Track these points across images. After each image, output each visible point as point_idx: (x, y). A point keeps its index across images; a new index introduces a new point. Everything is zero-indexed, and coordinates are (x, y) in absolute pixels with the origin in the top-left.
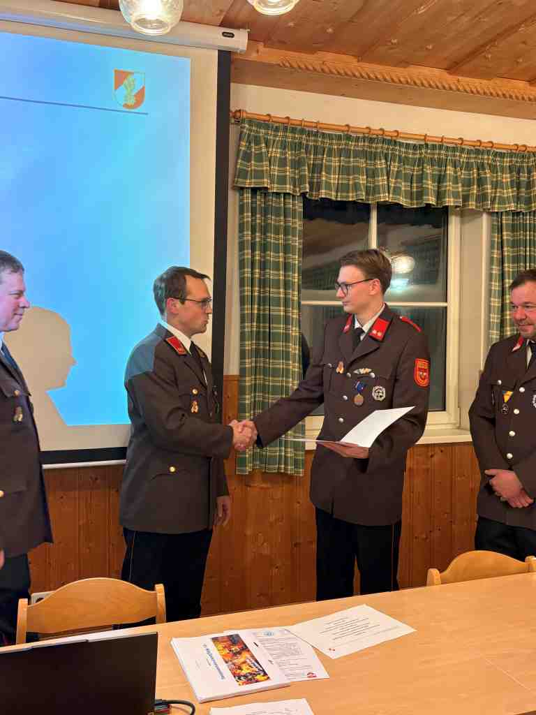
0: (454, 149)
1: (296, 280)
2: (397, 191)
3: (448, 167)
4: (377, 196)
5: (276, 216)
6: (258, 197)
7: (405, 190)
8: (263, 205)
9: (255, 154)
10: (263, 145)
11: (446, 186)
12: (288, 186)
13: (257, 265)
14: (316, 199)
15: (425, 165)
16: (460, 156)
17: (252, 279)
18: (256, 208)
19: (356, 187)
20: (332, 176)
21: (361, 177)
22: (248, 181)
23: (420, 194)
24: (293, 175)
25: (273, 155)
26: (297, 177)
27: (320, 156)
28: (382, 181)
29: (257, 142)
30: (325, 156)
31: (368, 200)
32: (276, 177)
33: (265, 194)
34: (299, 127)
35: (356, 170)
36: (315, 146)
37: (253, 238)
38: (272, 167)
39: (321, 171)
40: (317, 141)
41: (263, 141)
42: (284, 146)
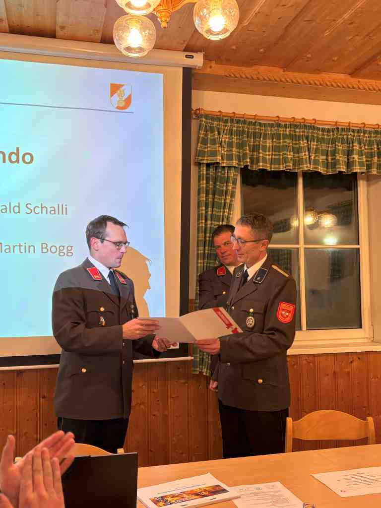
0: (359, 131)
2: (316, 162)
3: (355, 144)
4: (301, 166)
6: (211, 170)
7: (322, 162)
8: (214, 175)
9: (210, 139)
10: (216, 133)
11: (353, 158)
12: (234, 161)
14: (256, 169)
15: (337, 143)
16: (364, 136)
18: (209, 177)
19: (285, 160)
20: (267, 153)
21: (288, 153)
22: (206, 158)
23: (334, 164)
24: (238, 154)
25: (223, 139)
26: (241, 154)
27: (258, 140)
28: (305, 155)
29: (212, 131)
30: (262, 139)
31: (294, 169)
32: (225, 155)
33: (216, 167)
34: (243, 119)
35: (285, 148)
36: (254, 132)
38: (223, 148)
39: (259, 150)
40: (255, 129)
41: (216, 130)
42: (231, 133)
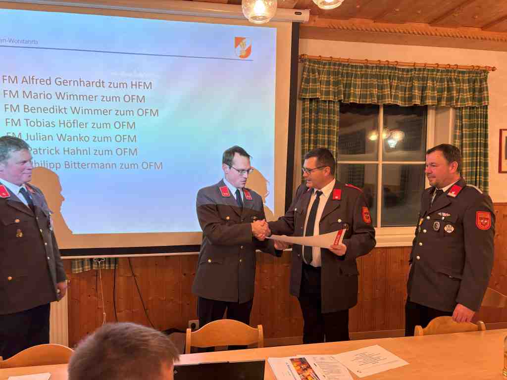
0: (433, 71)
1: (335, 150)
3: (428, 82)
4: (384, 100)
5: (324, 114)
6: (313, 103)
7: (401, 97)
8: (316, 108)
9: (312, 79)
10: (317, 74)
11: (427, 93)
12: (331, 97)
13: (312, 142)
14: (347, 103)
15: (414, 81)
16: (436, 75)
18: (312, 109)
19: (372, 95)
21: (374, 90)
22: (308, 95)
23: (411, 98)
24: (334, 90)
25: (322, 79)
26: (336, 91)
27: (350, 79)
28: (387, 91)
29: (314, 72)
30: (353, 78)
31: (378, 103)
32: (324, 92)
33: (317, 101)
34: (337, 63)
35: (372, 86)
36: (346, 73)
38: (322, 86)
39: (350, 87)
40: (348, 70)
41: (316, 71)
42: (329, 73)
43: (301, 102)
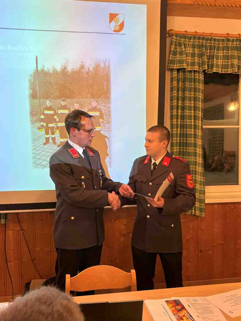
1: (200, 115)
5: (190, 83)
6: (180, 73)
8: (183, 77)
9: (179, 52)
10: (183, 47)
12: (196, 67)
13: (180, 108)
14: (211, 73)
17: (177, 115)
18: (179, 79)
19: (233, 66)
20: (219, 61)
21: (235, 61)
22: (175, 65)
24: (198, 61)
25: (188, 51)
26: (200, 62)
27: (213, 51)
29: (180, 45)
30: (215, 51)
31: (238, 72)
32: (190, 63)
33: (184, 72)
34: (202, 37)
35: (233, 57)
36: (210, 45)
37: (178, 94)
38: (188, 58)
39: (213, 59)
40: (211, 43)
41: (183, 44)
42: (194, 46)
43: (169, 72)
